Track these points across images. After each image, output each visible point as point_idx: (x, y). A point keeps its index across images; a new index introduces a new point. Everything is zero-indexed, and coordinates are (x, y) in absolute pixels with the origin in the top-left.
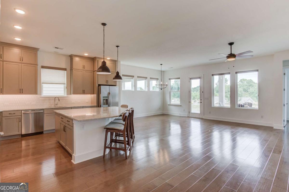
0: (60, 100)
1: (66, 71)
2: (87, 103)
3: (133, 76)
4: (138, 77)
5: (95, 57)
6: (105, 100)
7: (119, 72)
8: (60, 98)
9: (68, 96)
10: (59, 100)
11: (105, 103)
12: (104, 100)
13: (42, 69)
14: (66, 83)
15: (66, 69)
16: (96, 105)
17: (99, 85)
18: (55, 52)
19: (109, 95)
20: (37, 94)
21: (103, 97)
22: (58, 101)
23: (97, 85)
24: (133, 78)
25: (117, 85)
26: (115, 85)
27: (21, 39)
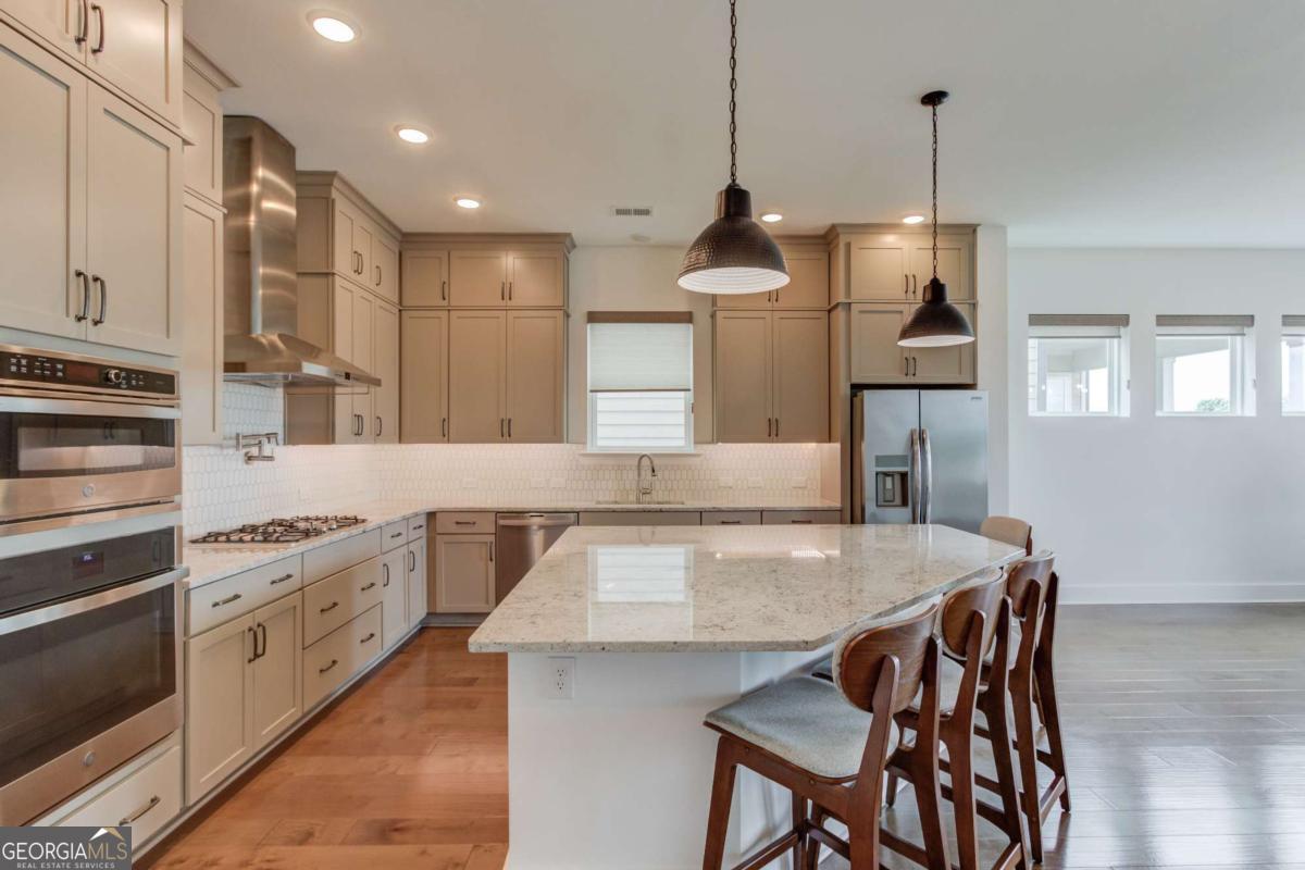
0: (659, 474)
1: (691, 326)
2: (800, 492)
3: (1122, 320)
4: (1163, 320)
5: (833, 227)
6: (889, 480)
7: (942, 282)
8: (656, 462)
9: (701, 452)
10: (653, 471)
11: (889, 496)
12: (886, 474)
13: (589, 326)
14: (692, 388)
15: (690, 313)
16: (837, 504)
17: (857, 388)
18: (636, 238)
19: (917, 447)
20: (560, 441)
21: (879, 460)
22: (649, 472)
23: (844, 389)
24: (1123, 330)
25: (979, 386)
26: (969, 381)
27: (481, 202)
